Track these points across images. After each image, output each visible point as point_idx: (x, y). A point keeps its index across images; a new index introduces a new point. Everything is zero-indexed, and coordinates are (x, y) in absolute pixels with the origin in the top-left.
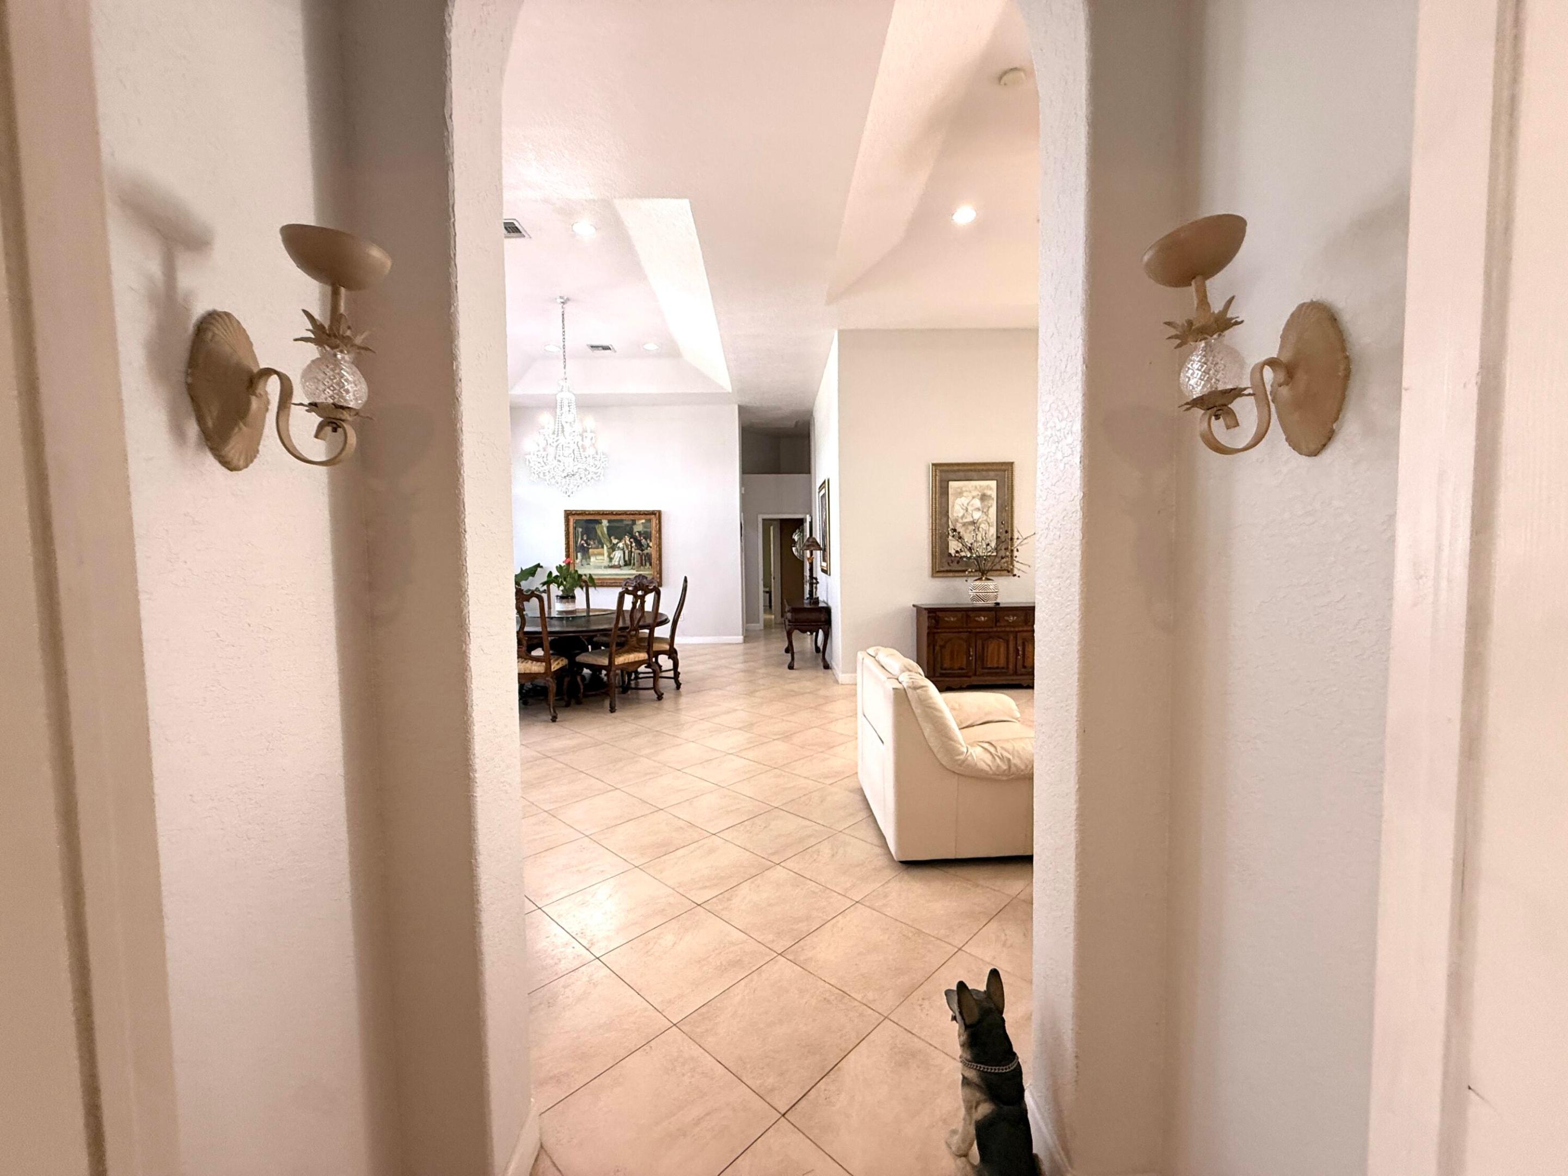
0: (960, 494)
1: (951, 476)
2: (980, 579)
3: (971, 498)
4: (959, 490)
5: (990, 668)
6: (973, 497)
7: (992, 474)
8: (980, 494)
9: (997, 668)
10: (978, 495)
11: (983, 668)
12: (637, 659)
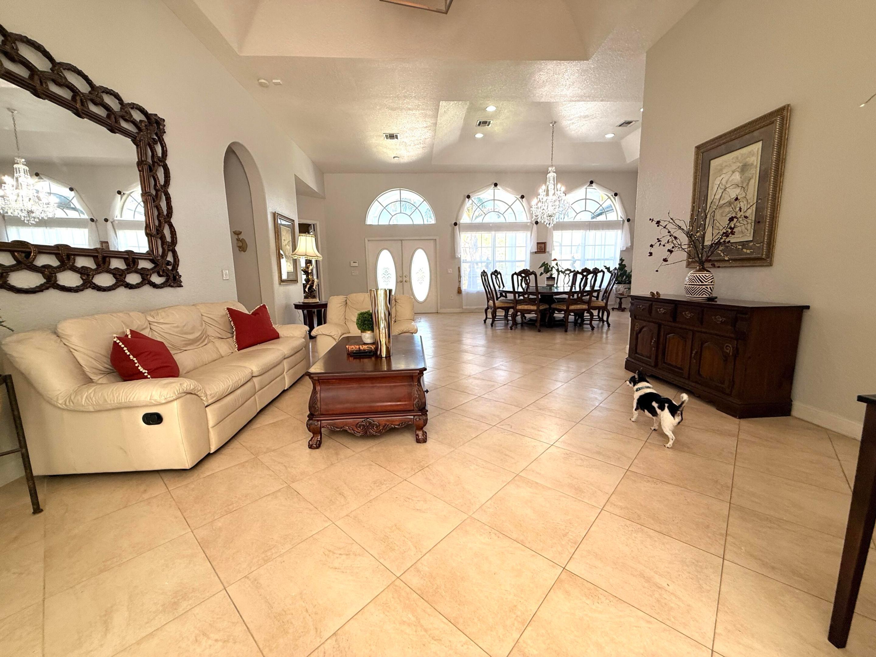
0: (720, 171)
1: (713, 153)
2: (700, 270)
3: (731, 172)
4: (719, 168)
5: (669, 364)
6: (733, 172)
7: (756, 133)
8: (741, 165)
9: (676, 367)
10: (738, 167)
11: (665, 363)
12: (529, 309)
